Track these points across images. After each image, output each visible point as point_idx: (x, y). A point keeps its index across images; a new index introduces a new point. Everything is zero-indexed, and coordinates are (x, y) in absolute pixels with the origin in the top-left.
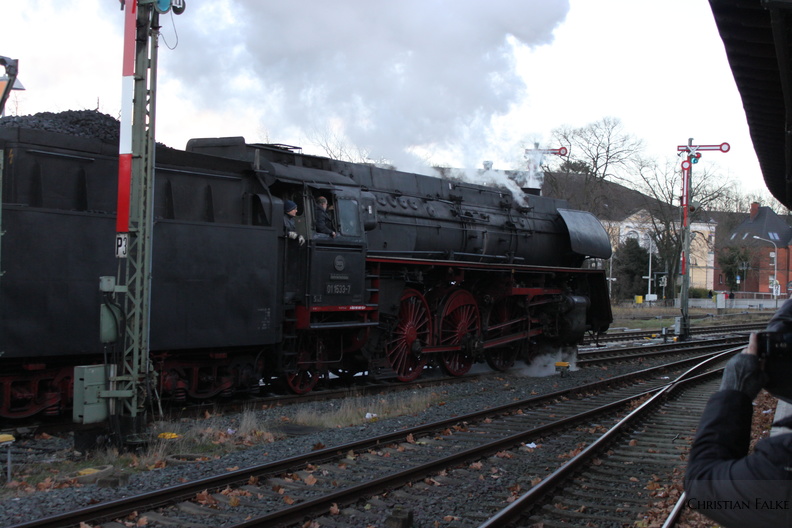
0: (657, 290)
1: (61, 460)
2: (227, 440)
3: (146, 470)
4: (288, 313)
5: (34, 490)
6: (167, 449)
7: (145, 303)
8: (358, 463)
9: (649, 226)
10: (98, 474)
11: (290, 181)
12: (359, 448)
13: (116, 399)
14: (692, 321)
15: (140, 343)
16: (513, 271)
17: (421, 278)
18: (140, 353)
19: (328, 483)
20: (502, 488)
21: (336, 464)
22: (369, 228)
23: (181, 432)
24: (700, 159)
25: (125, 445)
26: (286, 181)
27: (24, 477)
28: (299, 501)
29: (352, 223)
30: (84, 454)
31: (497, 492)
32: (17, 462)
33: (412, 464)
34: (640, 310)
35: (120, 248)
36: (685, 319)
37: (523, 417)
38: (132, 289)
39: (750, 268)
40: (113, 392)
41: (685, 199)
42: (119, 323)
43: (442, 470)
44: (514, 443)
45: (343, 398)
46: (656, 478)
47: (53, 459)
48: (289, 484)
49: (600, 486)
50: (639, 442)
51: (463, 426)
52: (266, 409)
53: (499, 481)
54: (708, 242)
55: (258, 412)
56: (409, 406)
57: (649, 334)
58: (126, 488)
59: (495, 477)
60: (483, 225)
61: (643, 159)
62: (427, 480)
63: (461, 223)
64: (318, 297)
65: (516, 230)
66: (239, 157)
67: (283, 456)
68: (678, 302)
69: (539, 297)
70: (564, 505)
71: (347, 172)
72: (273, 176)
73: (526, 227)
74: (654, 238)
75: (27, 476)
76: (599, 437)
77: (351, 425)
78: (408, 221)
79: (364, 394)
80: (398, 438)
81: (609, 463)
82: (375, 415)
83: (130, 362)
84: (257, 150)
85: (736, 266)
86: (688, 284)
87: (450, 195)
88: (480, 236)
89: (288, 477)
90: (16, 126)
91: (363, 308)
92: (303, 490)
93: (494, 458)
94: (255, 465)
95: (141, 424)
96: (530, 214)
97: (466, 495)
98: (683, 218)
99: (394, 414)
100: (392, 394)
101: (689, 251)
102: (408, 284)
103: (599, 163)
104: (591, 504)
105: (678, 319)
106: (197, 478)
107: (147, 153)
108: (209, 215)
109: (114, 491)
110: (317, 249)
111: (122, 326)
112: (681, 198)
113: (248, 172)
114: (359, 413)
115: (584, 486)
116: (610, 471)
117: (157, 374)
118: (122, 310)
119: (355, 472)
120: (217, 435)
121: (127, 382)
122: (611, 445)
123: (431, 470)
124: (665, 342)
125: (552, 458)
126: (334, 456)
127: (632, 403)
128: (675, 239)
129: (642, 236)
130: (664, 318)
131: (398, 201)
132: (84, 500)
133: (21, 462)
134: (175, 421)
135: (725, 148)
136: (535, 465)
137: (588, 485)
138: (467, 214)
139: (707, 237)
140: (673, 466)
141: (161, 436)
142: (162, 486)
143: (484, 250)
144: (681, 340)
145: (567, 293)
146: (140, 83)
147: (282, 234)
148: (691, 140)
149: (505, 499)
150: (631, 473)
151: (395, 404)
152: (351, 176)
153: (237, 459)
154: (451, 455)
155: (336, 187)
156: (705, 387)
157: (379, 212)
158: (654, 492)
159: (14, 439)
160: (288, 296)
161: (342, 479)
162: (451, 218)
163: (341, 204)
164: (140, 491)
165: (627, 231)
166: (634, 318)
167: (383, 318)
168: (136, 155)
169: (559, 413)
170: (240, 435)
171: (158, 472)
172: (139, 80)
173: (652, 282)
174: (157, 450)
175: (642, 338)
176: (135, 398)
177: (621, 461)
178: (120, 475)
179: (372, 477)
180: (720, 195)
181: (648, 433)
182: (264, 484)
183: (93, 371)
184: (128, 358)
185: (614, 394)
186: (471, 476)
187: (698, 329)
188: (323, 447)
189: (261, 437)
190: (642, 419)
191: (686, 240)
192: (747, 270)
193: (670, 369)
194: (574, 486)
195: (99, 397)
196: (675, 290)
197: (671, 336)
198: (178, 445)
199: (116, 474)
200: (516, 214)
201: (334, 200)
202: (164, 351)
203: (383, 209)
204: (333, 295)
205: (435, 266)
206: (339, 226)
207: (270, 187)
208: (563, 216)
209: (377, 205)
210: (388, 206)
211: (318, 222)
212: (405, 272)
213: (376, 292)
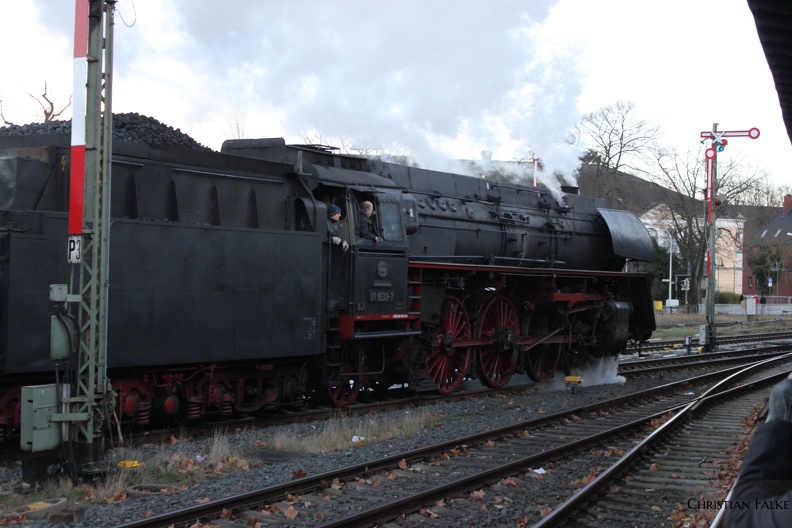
0: (678, 294)
1: (7, 493)
2: (196, 467)
3: (104, 503)
6: (127, 479)
7: (101, 314)
8: (344, 493)
9: (669, 222)
10: (49, 508)
11: (333, 184)
12: (346, 476)
13: (70, 422)
14: (719, 330)
15: (97, 360)
16: (555, 276)
17: (462, 285)
18: (96, 370)
19: (311, 515)
20: (508, 520)
21: (320, 495)
22: (411, 232)
23: (144, 459)
24: (726, 147)
25: (79, 475)
26: (329, 184)
29: (393, 227)
30: (33, 486)
31: (501, 524)
33: (406, 493)
34: (660, 317)
35: (72, 252)
36: (711, 327)
37: (530, 439)
38: (87, 300)
39: (783, 270)
40: (66, 415)
41: (709, 191)
42: (72, 337)
43: (439, 500)
44: (519, 469)
45: (327, 419)
46: (681, 507)
48: (265, 517)
49: (618, 517)
50: (661, 467)
51: (462, 450)
52: (239, 432)
53: (504, 512)
54: (735, 240)
55: (231, 437)
56: (401, 428)
57: (670, 345)
58: (81, 524)
59: (499, 507)
60: (522, 227)
61: (662, 147)
62: (423, 511)
63: (501, 225)
64: (361, 306)
65: (556, 232)
66: (279, 159)
67: (258, 486)
68: (703, 308)
69: (580, 304)
71: (385, 174)
72: (316, 178)
73: (566, 229)
74: (674, 235)
76: (616, 461)
77: (336, 450)
78: (448, 224)
79: (350, 415)
80: (390, 464)
81: (628, 491)
82: (362, 438)
83: (85, 382)
84: (300, 153)
85: (768, 267)
86: (714, 288)
87: (488, 196)
88: (519, 238)
89: (265, 509)
91: (406, 316)
92: (283, 524)
93: (498, 486)
94: (228, 496)
95: (98, 452)
96: (570, 215)
98: (707, 214)
99: (384, 437)
100: (381, 415)
101: (715, 251)
102: (449, 292)
103: (612, 153)
105: (703, 327)
106: (162, 512)
107: (102, 144)
108: (254, 221)
110: (361, 255)
111: (76, 340)
112: (705, 191)
113: (291, 176)
114: (344, 436)
115: (600, 517)
116: (629, 499)
117: (116, 394)
118: (75, 322)
119: (341, 503)
120: (184, 462)
121: (82, 404)
122: (630, 470)
123: (427, 499)
124: (689, 353)
125: (563, 485)
126: (317, 485)
127: (652, 422)
128: (699, 237)
129: (661, 233)
130: (686, 326)
131: (437, 203)
134: (136, 447)
135: (754, 133)
136: (544, 493)
137: (605, 515)
138: (507, 215)
139: (734, 234)
140: (700, 493)
141: (121, 464)
142: (123, 521)
143: (524, 254)
144: (706, 351)
145: (609, 299)
146: (93, 65)
147: (326, 239)
148: (715, 125)
150: (652, 501)
151: (386, 427)
153: (207, 490)
154: (449, 483)
155: (378, 189)
156: (735, 403)
157: (420, 215)
158: (679, 523)
160: (332, 304)
161: (326, 512)
162: (490, 220)
163: (382, 207)
167: (424, 327)
168: (90, 147)
169: (570, 434)
170: (211, 462)
171: (118, 505)
172: (93, 62)
173: (673, 285)
174: (117, 481)
175: (662, 349)
176: (91, 422)
177: (641, 488)
178: (75, 509)
179: (360, 508)
180: (749, 187)
181: (671, 456)
182: (238, 517)
183: (43, 392)
184: (83, 377)
185: (632, 412)
186: (472, 507)
187: (725, 338)
188: (305, 475)
189: (234, 464)
190: (664, 440)
191: (711, 238)
192: (780, 271)
193: (694, 384)
194: (588, 516)
195: (50, 421)
196: (699, 294)
197: (695, 346)
198: (140, 474)
199: (70, 508)
200: (556, 214)
201: (378, 203)
202: (213, 363)
203: (423, 211)
204: (377, 303)
205: (477, 271)
206: (382, 230)
207: (313, 191)
208: (604, 216)
209: (418, 208)
210: (428, 208)
211: (361, 227)
212: (446, 278)
213: (419, 299)
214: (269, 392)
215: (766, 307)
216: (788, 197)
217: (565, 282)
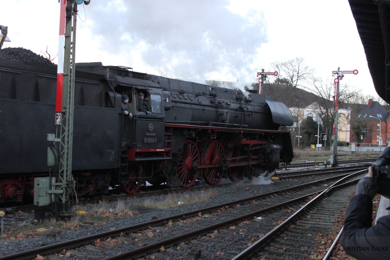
0: (322, 142)
1: (28, 224)
2: (109, 214)
3: (70, 229)
4: (123, 153)
5: (14, 239)
6: (80, 219)
7: (69, 147)
8: (174, 226)
9: (318, 110)
10: (46, 231)
11: (125, 85)
12: (175, 219)
13: (55, 194)
14: (339, 158)
15: (67, 167)
16: (242, 132)
17: (194, 135)
18: (67, 172)
19: (159, 236)
20: (245, 239)
21: (163, 227)
22: (167, 109)
23: (87, 210)
24: (343, 78)
25: (59, 217)
26: (123, 85)
27: (10, 232)
28: (145, 245)
29: (158, 107)
30: (39, 221)
31: (242, 241)
32: (6, 225)
33: (201, 227)
34: (313, 152)
35: (57, 120)
36: (335, 156)
37: (255, 204)
38: (63, 140)
39: (368, 132)
40: (54, 191)
41: (336, 97)
43: (215, 230)
44: (251, 217)
45: (167, 194)
46: (320, 235)
47: (24, 223)
48: (139, 236)
49: (293, 238)
50: (313, 217)
51: (226, 208)
52: (129, 199)
53: (243, 236)
54: (347, 118)
55: (125, 201)
56: (200, 198)
57: (318, 164)
58: (60, 238)
59: (241, 233)
60: (227, 108)
61: (315, 77)
62: (208, 235)
63: (216, 107)
64: (139, 145)
65: (244, 111)
66: (99, 72)
67: (137, 223)
68: (332, 148)
69: (256, 145)
70: (275, 247)
71: (156, 81)
72: (116, 82)
73: (250, 110)
74: (320, 116)
76: (293, 214)
77: (171, 208)
78: (188, 106)
79: (177, 192)
80: (195, 214)
81: (298, 227)
82: (182, 203)
83: (62, 176)
84: (108, 69)
85: (361, 130)
86: (337, 139)
87: (210, 93)
88: (225, 114)
89: (139, 233)
91: (163, 150)
92: (147, 239)
93: (241, 224)
94: (123, 227)
95: (67, 207)
96: (252, 103)
97: (227, 242)
98: (335, 107)
99: (192, 202)
100: (191, 193)
101: (338, 123)
102: (187, 138)
103: (294, 79)
104: (288, 247)
105: (332, 156)
106: (95, 234)
107: (71, 73)
108: (83, 102)
109: (54, 240)
110: (139, 120)
111: (58, 158)
112: (334, 97)
113: (103, 80)
114: (175, 202)
115: (285, 238)
116: (298, 231)
117: (75, 182)
118: (58, 150)
119: (172, 231)
120: (104, 212)
121: (61, 186)
122: (299, 218)
123: (210, 230)
124: (326, 168)
125: (269, 224)
126: (162, 223)
127: (309, 198)
128: (331, 117)
129: (314, 115)
130: (325, 156)
131: (183, 96)
132: (39, 244)
133: (8, 225)
134: (84, 205)
135: (355, 72)
136: (261, 228)
138: (219, 103)
139: (346, 116)
140: (329, 229)
141: (77, 212)
142: (77, 237)
143: (228, 121)
144: (334, 167)
145: (270, 143)
146: (67, 38)
147: (120, 112)
148: (339, 68)
149: (246, 244)
150: (308, 232)
151: (193, 197)
152: (158, 83)
153: (114, 224)
154: (220, 223)
155: (150, 88)
156: (345, 190)
157: (172, 101)
158: (319, 241)
159: (4, 214)
160: (124, 144)
161: (166, 234)
162: (210, 105)
163: (152, 97)
164: (67, 240)
165: (307, 113)
166: (311, 156)
167: (174, 155)
168: (65, 74)
169: (273, 202)
170: (116, 212)
171: (75, 230)
173: (319, 138)
174: (75, 219)
175: (314, 165)
176: (65, 194)
177: (303, 226)
178: (57, 231)
179: (181, 233)
180: (353, 95)
181: (317, 213)
182: (128, 236)
183: (44, 180)
184: (61, 174)
185: (300, 193)
186: (230, 233)
187: (342, 161)
188: (157, 218)
189: (126, 213)
190: (314, 206)
191: (336, 118)
192: (366, 132)
193: (328, 181)
194: (280, 238)
195: (47, 193)
196: (331, 142)
197: (328, 164)
198: (85, 217)
199: (55, 231)
200: (245, 103)
201: (149, 95)
203: (175, 100)
204: (148, 143)
205: (201, 129)
206: (151, 108)
207: (114, 88)
208: (269, 104)
209: (172, 97)
210: (178, 98)
212: (186, 132)
213: (170, 142)
214: (90, 186)
215: (360, 148)
216: (370, 100)
217: (247, 135)
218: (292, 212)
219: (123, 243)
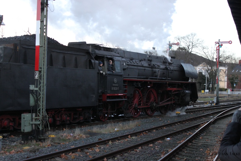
0: (208, 88)
1: (17, 144)
2: (70, 137)
3: (45, 147)
4: (100, 96)
5: (9, 154)
6: (51, 140)
7: (44, 93)
8: (113, 145)
9: (206, 68)
10: (29, 149)
11: (100, 55)
12: (113, 140)
13: (35, 124)
14: (220, 99)
15: (43, 106)
16: (168, 83)
17: (140, 85)
18: (43, 110)
19: (103, 151)
20: (159, 153)
21: (106, 145)
22: (124, 69)
23: (56, 135)
24: (222, 46)
25: (38, 139)
26: (99, 55)
27: (6, 150)
28: (94, 157)
29: (119, 68)
30: (25, 142)
31: (157, 154)
32: (3, 145)
33: (130, 145)
34: (203, 95)
35: (36, 76)
36: (218, 98)
37: (166, 130)
38: (40, 89)
39: (239, 81)
40: (34, 122)
41: (217, 59)
43: (140, 147)
44: (163, 138)
45: (108, 124)
46: (209, 149)
47: (15, 143)
48: (90, 151)
49: (190, 152)
50: (203, 138)
51: (146, 133)
52: (83, 127)
53: (158, 150)
54: (225, 73)
55: (81, 128)
56: (129, 126)
57: (206, 103)
58: (38, 153)
59: (157, 149)
60: (158, 68)
61: (204, 46)
62: (135, 150)
63: (152, 68)
64: (109, 91)
65: (168, 70)
66: (85, 48)
67: (88, 143)
68: (215, 92)
69: (175, 91)
70: (179, 158)
71: (117, 52)
72: (95, 54)
73: (171, 69)
74: (207, 72)
75: (7, 149)
76: (190, 136)
77: (110, 133)
78: (136, 67)
79: (114, 123)
80: (126, 137)
81: (194, 144)
82: (118, 129)
83: (39, 113)
84: (91, 46)
85: (234, 81)
86: (218, 87)
87: (148, 59)
88: (157, 72)
89: (90, 149)
90: (19, 39)
91: (122, 94)
92: (95, 153)
93: (156, 143)
94: (80, 145)
95: (43, 133)
96: (173, 65)
97: (147, 155)
98: (217, 65)
99: (124, 129)
100: (123, 122)
101: (219, 76)
102: (136, 87)
103: (190, 48)
104: (188, 158)
105: (215, 98)
106: (61, 150)
107: (44, 45)
108: (76, 66)
109: (34, 154)
110: (109, 76)
111: (37, 101)
112: (216, 59)
113: (88, 53)
114: (113, 129)
115: (185, 152)
116: (194, 147)
117: (48, 116)
118: (37, 96)
119: (112, 147)
120: (67, 136)
121: (38, 119)
122: (194, 139)
123: (136, 147)
124: (211, 105)
125: (175, 143)
126: (105, 142)
127: (201, 125)
128: (214, 72)
129: (203, 71)
130: (211, 97)
132: (25, 157)
133: (5, 145)
134: (54, 131)
135: (230, 42)
136: (170, 145)
137: (187, 151)
138: (153, 65)
139: (224, 71)
140: (214, 145)
141: (49, 136)
142: (50, 152)
143: (159, 76)
144: (216, 105)
145: (184, 90)
146: (42, 23)
147: (98, 72)
148: (219, 40)
149: (160, 156)
150: (200, 147)
151: (125, 126)
152: (118, 53)
153: (74, 144)
154: (142, 142)
155: (114, 57)
156: (224, 120)
157: (127, 65)
158: (208, 154)
159: (2, 137)
160: (100, 91)
161: (108, 150)
162: (149, 66)
163: (116, 62)
164: (43, 154)
165: (199, 69)
166: (201, 98)
167: (128, 98)
168: (41, 46)
169: (177, 128)
170: (75, 136)
171: (48, 148)
172: (42, 22)
173: (207, 86)
174: (48, 141)
175: (204, 104)
176: (41, 124)
177: (197, 144)
179: (117, 149)
180: (229, 58)
181: (206, 135)
182: (83, 151)
183: (27, 115)
184: (39, 111)
185: (195, 122)
186: (149, 149)
187: (222, 101)
188: (101, 139)
189: (81, 136)
190: (204, 130)
191: (218, 72)
192: (238, 82)
193: (213, 114)
194: (182, 152)
195: (29, 124)
196: (214, 89)
197: (213, 103)
198: (55, 139)
199: (35, 148)
200: (168, 65)
201: (114, 61)
202: (63, 108)
203: (128, 64)
204: (113, 91)
205: (144, 81)
206: (115, 69)
207: (94, 57)
208: (183, 65)
209: (126, 62)
210: (130, 63)
211: (109, 68)
212: (135, 83)
213: (126, 90)
214: (81, 117)
215: (234, 92)
216: (240, 61)
218: (190, 134)
219: (80, 156)
